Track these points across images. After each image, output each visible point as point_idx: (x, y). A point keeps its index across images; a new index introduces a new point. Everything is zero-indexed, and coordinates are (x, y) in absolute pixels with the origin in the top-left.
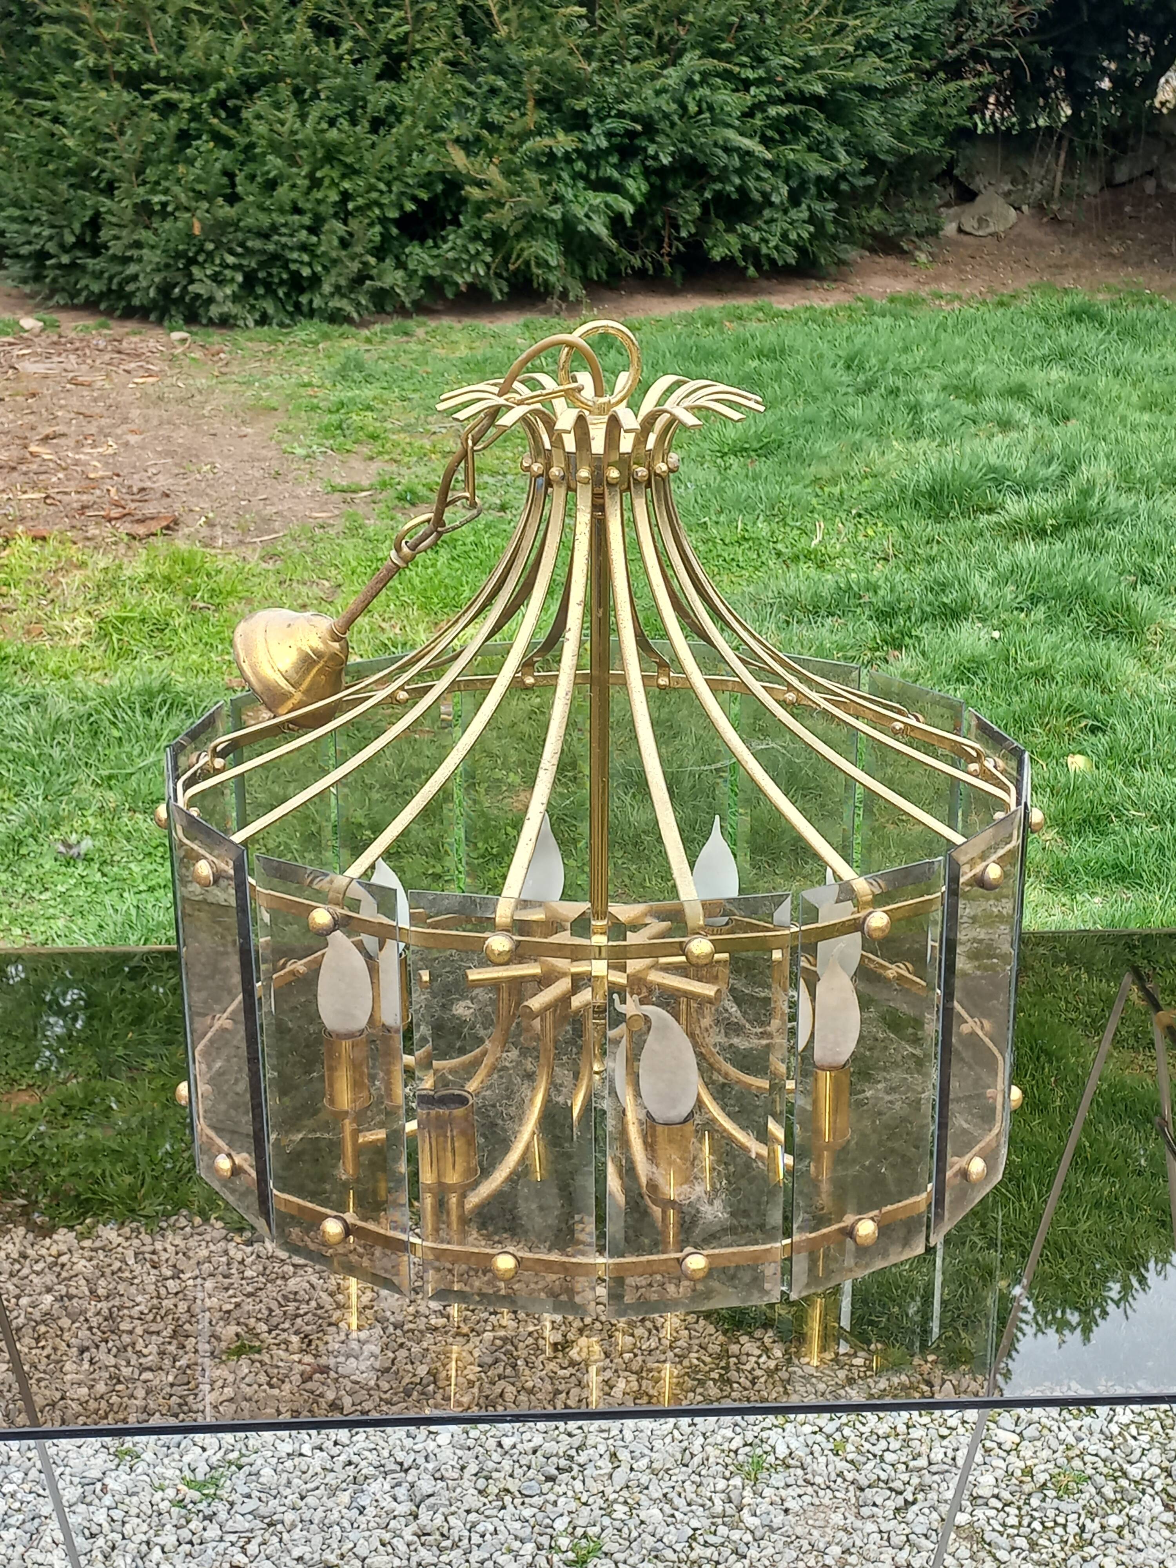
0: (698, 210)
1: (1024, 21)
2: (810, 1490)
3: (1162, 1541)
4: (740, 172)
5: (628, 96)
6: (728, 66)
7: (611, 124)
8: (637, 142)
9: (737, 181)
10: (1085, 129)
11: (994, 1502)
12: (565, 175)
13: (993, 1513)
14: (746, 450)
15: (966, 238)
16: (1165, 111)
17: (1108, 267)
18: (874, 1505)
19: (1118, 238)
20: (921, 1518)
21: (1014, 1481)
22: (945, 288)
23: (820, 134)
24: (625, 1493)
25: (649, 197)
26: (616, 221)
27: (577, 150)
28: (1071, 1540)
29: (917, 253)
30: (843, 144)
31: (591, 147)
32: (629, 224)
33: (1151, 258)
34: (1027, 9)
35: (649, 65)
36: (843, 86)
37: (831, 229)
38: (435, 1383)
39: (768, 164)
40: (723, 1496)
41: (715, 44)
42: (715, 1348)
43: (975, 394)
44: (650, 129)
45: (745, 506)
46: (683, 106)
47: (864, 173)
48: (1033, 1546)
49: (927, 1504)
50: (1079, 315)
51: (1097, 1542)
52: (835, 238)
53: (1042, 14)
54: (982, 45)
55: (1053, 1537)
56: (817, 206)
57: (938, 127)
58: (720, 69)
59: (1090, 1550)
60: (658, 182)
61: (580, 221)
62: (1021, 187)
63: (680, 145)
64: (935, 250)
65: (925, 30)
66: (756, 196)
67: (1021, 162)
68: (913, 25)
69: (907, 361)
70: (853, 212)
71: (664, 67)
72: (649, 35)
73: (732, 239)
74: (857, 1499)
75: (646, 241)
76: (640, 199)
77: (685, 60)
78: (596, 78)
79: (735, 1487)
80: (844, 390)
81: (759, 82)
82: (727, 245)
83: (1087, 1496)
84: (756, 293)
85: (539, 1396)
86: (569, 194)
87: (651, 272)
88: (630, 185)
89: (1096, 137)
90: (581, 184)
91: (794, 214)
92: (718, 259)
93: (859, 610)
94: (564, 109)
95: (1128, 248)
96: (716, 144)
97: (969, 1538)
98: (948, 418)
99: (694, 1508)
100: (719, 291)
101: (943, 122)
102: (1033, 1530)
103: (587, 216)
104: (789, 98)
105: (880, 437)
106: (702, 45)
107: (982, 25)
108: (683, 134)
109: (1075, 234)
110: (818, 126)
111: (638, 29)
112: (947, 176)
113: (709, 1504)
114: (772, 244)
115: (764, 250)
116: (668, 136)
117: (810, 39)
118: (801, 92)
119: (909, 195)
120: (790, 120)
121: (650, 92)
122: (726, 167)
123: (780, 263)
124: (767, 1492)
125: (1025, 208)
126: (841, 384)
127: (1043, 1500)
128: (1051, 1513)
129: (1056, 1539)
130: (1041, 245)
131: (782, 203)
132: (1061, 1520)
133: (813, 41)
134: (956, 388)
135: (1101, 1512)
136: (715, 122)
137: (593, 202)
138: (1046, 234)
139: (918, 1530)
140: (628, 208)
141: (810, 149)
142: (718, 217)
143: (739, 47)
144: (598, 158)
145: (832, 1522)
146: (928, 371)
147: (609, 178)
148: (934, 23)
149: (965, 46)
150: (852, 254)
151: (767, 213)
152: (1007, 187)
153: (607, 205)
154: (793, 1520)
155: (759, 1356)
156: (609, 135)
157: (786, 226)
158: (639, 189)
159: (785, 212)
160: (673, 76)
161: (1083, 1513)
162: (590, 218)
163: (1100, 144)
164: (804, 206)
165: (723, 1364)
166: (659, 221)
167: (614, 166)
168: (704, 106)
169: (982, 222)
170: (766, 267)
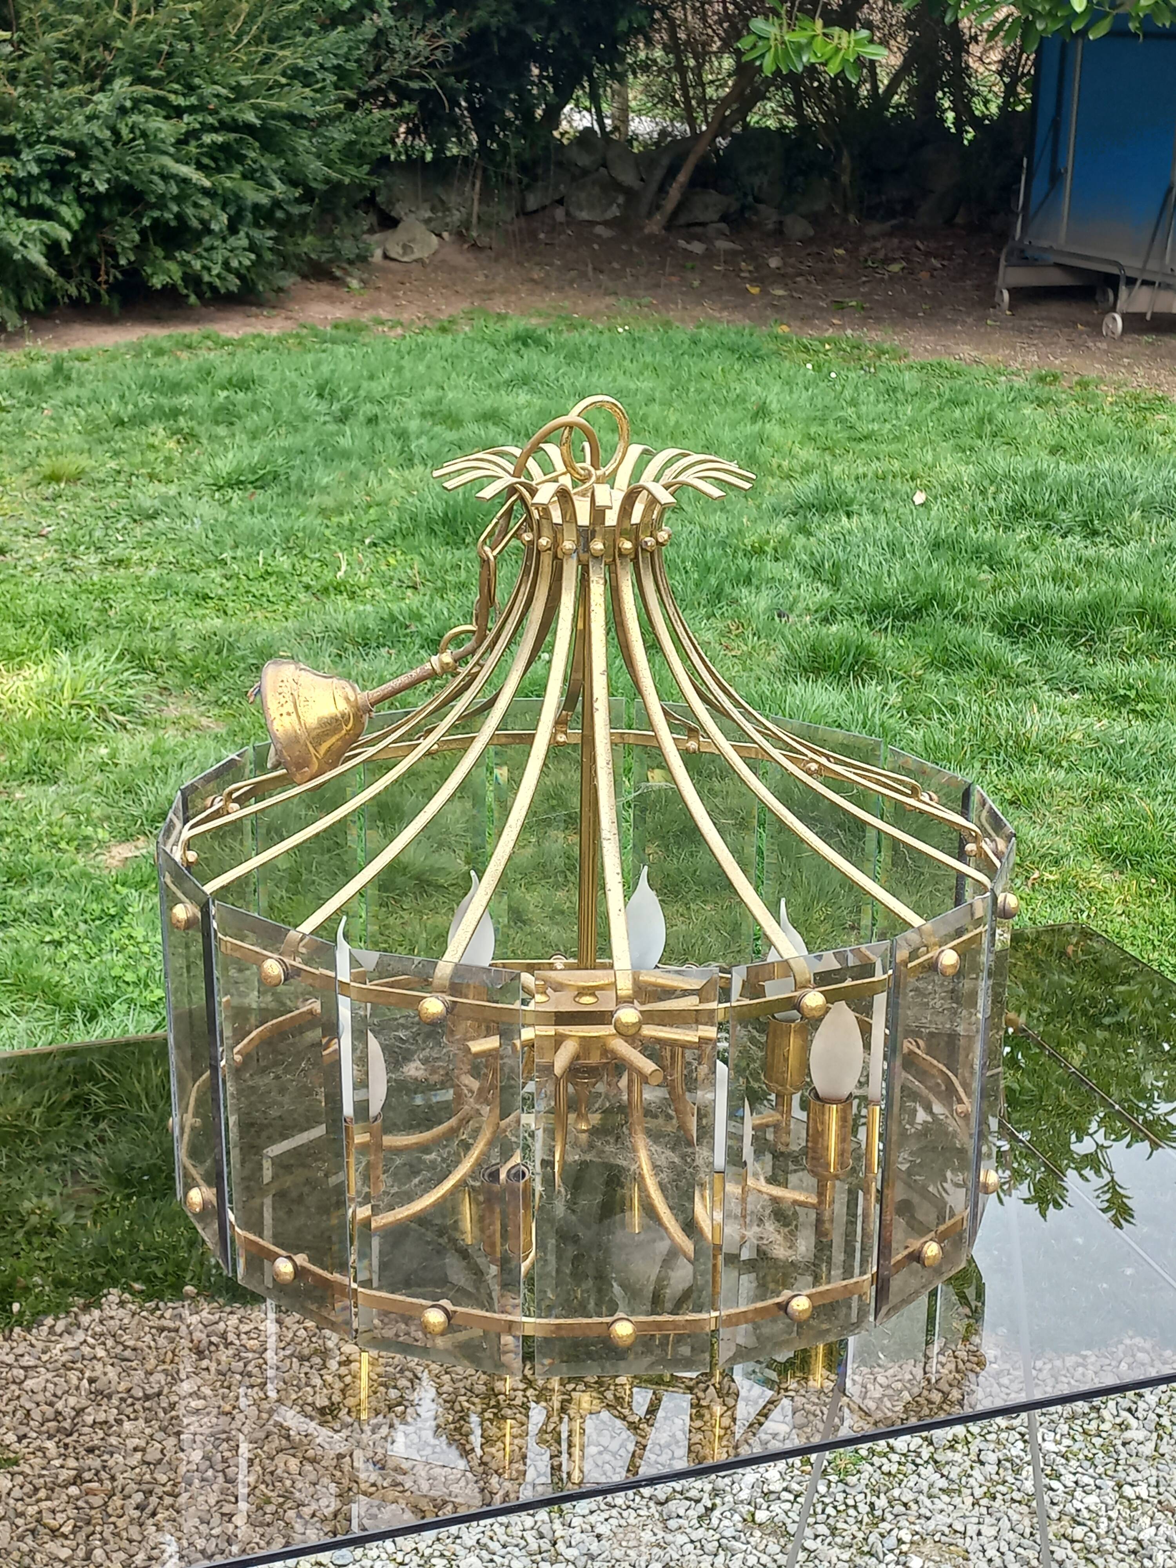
0: (137, 238)
1: (439, 53)
2: (614, 1512)
3: (945, 1507)
4: (178, 199)
5: (59, 122)
6: (161, 93)
7: (41, 150)
8: (69, 168)
9: (175, 209)
10: (499, 158)
11: (786, 1495)
13: (787, 1506)
14: (242, 482)
15: (392, 264)
16: (565, 142)
17: (531, 293)
18: (679, 1516)
19: (538, 264)
20: (726, 1522)
21: (796, 1472)
22: (383, 314)
23: (255, 162)
24: (437, 1546)
25: (83, 224)
26: (53, 249)
27: (7, 177)
28: (866, 1519)
29: (349, 279)
30: (275, 172)
31: (22, 174)
32: (67, 252)
33: (571, 282)
34: (442, 42)
35: (79, 90)
36: (273, 114)
37: (269, 256)
38: (212, 1467)
39: (206, 192)
40: (534, 1532)
41: (144, 71)
42: (481, 1388)
43: (453, 420)
44: (83, 156)
45: (258, 540)
46: (116, 132)
47: (298, 201)
48: (833, 1530)
49: (725, 1508)
50: (524, 339)
51: (889, 1517)
52: (271, 264)
53: (456, 47)
54: (401, 77)
55: (848, 1519)
56: (256, 233)
57: (361, 155)
58: (150, 95)
59: (885, 1526)
60: (93, 209)
61: (16, 250)
62: (440, 214)
63: (115, 172)
64: (365, 276)
65: (348, 60)
66: (195, 223)
67: (439, 190)
68: (335, 55)
69: (377, 388)
70: (289, 239)
71: (92, 93)
72: (75, 59)
73: (172, 266)
74: (661, 1514)
75: (81, 269)
76: (76, 227)
77: (117, 84)
78: (22, 103)
79: (543, 1522)
80: (322, 419)
81: (192, 110)
82: (167, 272)
83: (866, 1475)
84: (197, 320)
85: (324, 1463)
87: (88, 301)
88: (65, 212)
89: (509, 166)
90: (12, 211)
91: (232, 241)
92: (159, 286)
93: (408, 640)
95: (547, 274)
96: (152, 172)
97: (773, 1533)
98: (435, 444)
99: (509, 1549)
100: (158, 319)
101: (368, 150)
102: (829, 1516)
103: (22, 244)
104: (223, 126)
105: (374, 467)
106: (132, 72)
107: (399, 56)
108: (118, 160)
109: (496, 260)
110: (253, 155)
111: (63, 54)
112: (370, 203)
113: (523, 1543)
114: (215, 272)
115: (206, 278)
116: (102, 162)
117: (241, 69)
118: (234, 120)
119: (336, 221)
120: (224, 148)
121: (81, 118)
122: (163, 195)
123: (223, 291)
124: (576, 1522)
125: (445, 235)
126: (319, 413)
127: (829, 1486)
128: (840, 1497)
129: (851, 1520)
130: (465, 271)
131: (221, 231)
132: (850, 1502)
133: (244, 70)
134: (432, 414)
135: (883, 1489)
136: (151, 149)
137: (26, 229)
138: (468, 260)
139: (727, 1534)
140: (65, 236)
141: (244, 177)
142: (155, 244)
143: (169, 73)
144: (28, 184)
145: (644, 1540)
146: (397, 398)
147: (42, 205)
148: (356, 53)
149: (384, 77)
150: (289, 280)
151: (207, 241)
152: (428, 214)
153: (43, 232)
154: (608, 1544)
155: (524, 1390)
156: (40, 161)
157: (227, 254)
158: (74, 215)
159: (224, 240)
160: (103, 103)
161: (868, 1491)
162: (26, 247)
163: (514, 175)
164: (242, 234)
165: (493, 1403)
166: (95, 248)
167: (46, 192)
168: (138, 132)
169: (406, 248)
170: (208, 295)
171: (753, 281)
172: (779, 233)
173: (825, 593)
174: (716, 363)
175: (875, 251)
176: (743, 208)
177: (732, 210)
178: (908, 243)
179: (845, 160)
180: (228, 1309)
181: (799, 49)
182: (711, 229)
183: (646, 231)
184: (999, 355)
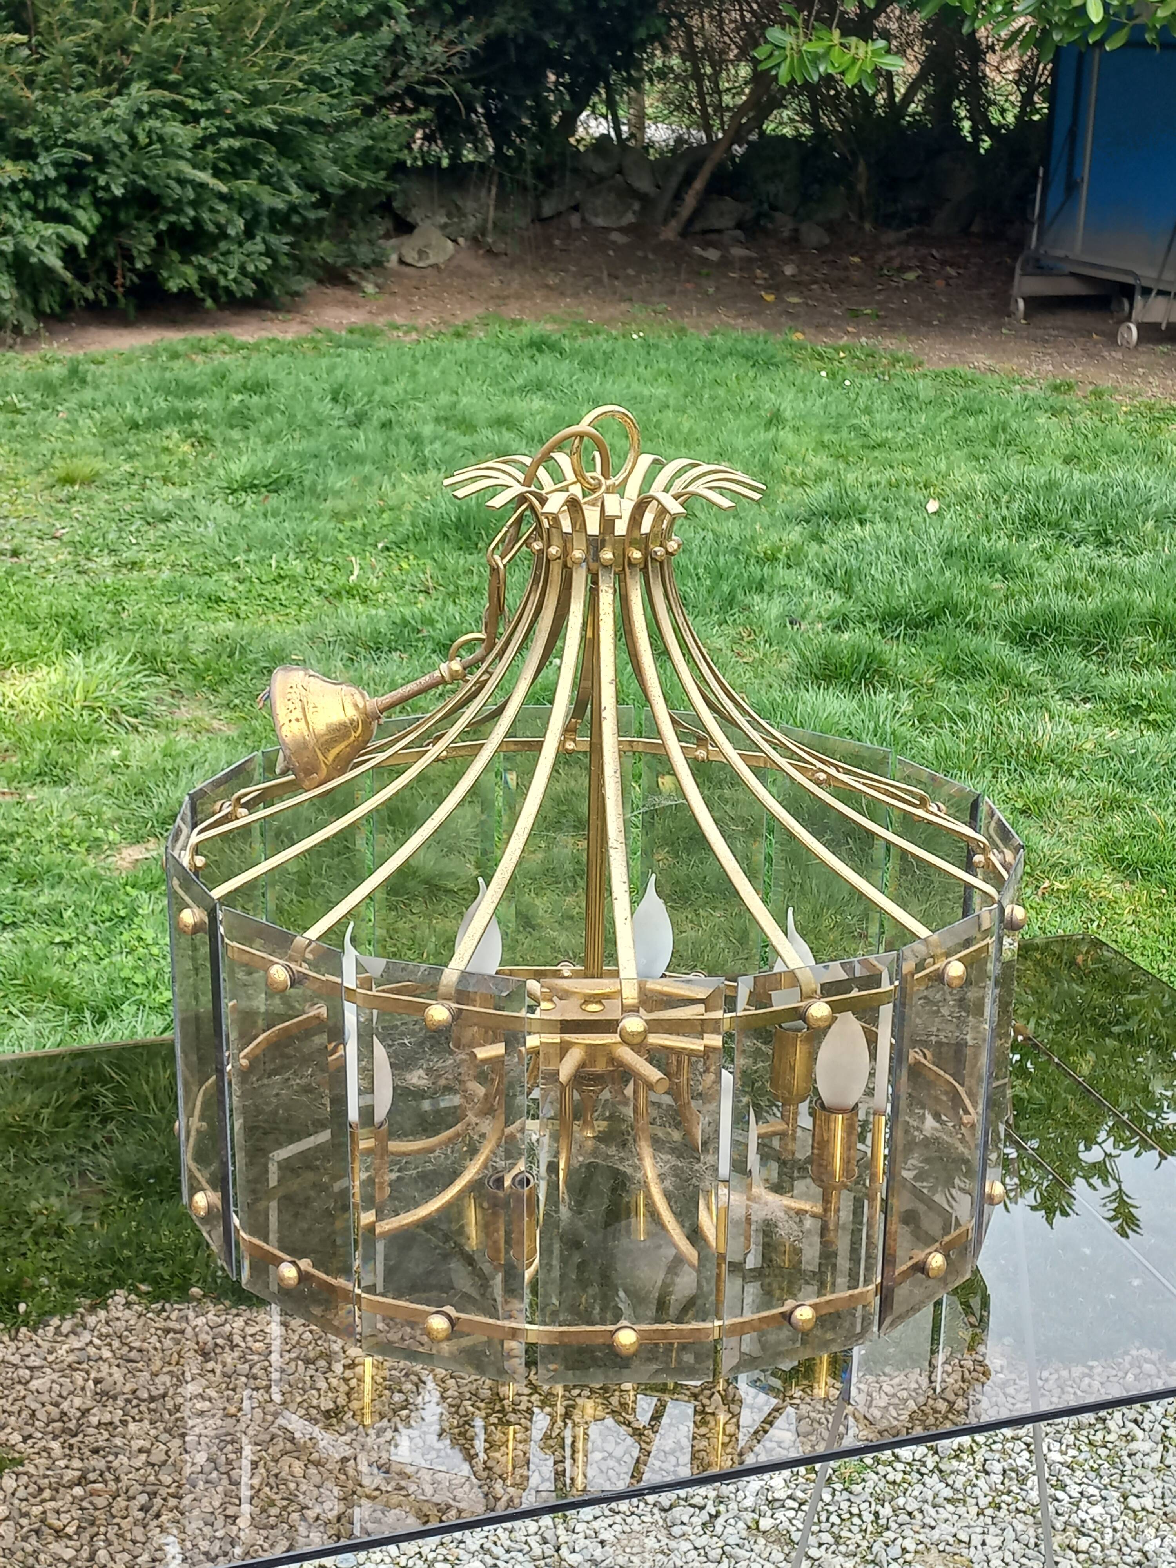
0: (153, 241)
1: (456, 60)
2: (618, 1518)
3: (949, 1516)
4: (195, 204)
5: (76, 126)
6: (178, 97)
7: (58, 153)
8: (86, 172)
9: (192, 213)
10: (515, 164)
11: (790, 1503)
12: (12, 205)
13: (792, 1514)
14: (256, 486)
15: (407, 269)
16: (582, 148)
17: (547, 299)
18: (682, 1523)
19: (553, 270)
20: (730, 1530)
21: (801, 1480)
22: (398, 319)
23: (271, 167)
24: (441, 1551)
25: (99, 228)
26: (69, 253)
27: (24, 180)
28: (870, 1528)
29: (364, 284)
30: (292, 177)
31: (39, 177)
32: (83, 256)
33: (586, 288)
34: (459, 48)
35: (96, 94)
36: (290, 120)
37: (285, 261)
38: (216, 1469)
39: (222, 197)
40: (538, 1538)
41: (162, 75)
42: (486, 1393)
43: (467, 425)
44: (100, 160)
45: (272, 544)
46: (133, 137)
47: (315, 206)
48: (837, 1539)
49: (730, 1515)
50: (539, 345)
51: (894, 1526)
52: (286, 269)
53: (473, 53)
54: (418, 83)
55: (853, 1528)
56: (273, 239)
57: (378, 161)
58: (167, 100)
59: (889, 1535)
60: (109, 214)
61: (32, 253)
62: (456, 220)
63: (132, 176)
64: (380, 281)
65: (365, 66)
66: (211, 228)
67: (456, 196)
68: (352, 61)
69: (391, 393)
70: (305, 244)
71: (109, 96)
72: (93, 62)
73: (188, 270)
74: (665, 1520)
75: (97, 272)
76: (92, 231)
77: (134, 88)
78: (39, 107)
79: (547, 1528)
80: (336, 423)
81: (209, 114)
82: (184, 276)
83: (870, 1484)
84: (213, 324)
85: (329, 1466)
86: (18, 225)
87: (105, 304)
88: (82, 216)
89: (525, 173)
90: (29, 214)
91: (249, 246)
92: (175, 290)
93: (420, 644)
94: (8, 137)
95: (562, 280)
96: (169, 176)
97: (777, 1541)
98: (449, 449)
99: (513, 1554)
100: (173, 322)
101: (385, 156)
102: (833, 1524)
103: (38, 247)
104: (241, 131)
105: (388, 471)
106: (149, 75)
107: (416, 63)
108: (134, 165)
109: (511, 266)
110: (269, 159)
111: (81, 58)
112: (386, 207)
113: (527, 1548)
114: (231, 276)
115: (222, 282)
116: (118, 167)
117: (258, 73)
118: (251, 125)
119: (352, 225)
120: (241, 153)
121: (98, 122)
122: (179, 200)
123: (239, 295)
124: (580, 1527)
125: (461, 240)
126: (333, 418)
127: (833, 1495)
128: (845, 1505)
129: (856, 1529)
130: (480, 276)
131: (238, 235)
132: (855, 1510)
133: (261, 74)
134: (446, 419)
135: (888, 1497)
136: (167, 154)
137: (43, 232)
138: (484, 266)
139: (732, 1541)
140: (82, 240)
141: (261, 182)
142: (172, 248)
143: (186, 78)
144: (45, 188)
145: (648, 1546)
146: (411, 403)
147: (58, 209)
148: (373, 59)
149: (401, 82)
150: (304, 284)
151: (223, 246)
152: (443, 220)
153: (59, 236)
154: (611, 1550)
155: (529, 1396)
156: (57, 164)
157: (243, 258)
158: (90, 220)
159: (241, 245)
160: (121, 106)
161: (872, 1500)
162: (42, 250)
163: (530, 181)
164: (258, 239)
165: (497, 1408)
166: (111, 251)
167: (63, 196)
168: (155, 137)
169: (422, 254)
170: (224, 299)
171: (768, 288)
172: (795, 242)
173: (837, 600)
174: (731, 370)
175: (889, 260)
176: (760, 215)
177: (748, 216)
178: (924, 251)
179: (862, 168)
180: (234, 1311)
181: (816, 59)
182: (726, 237)
183: (662, 238)
184: (1014, 364)
